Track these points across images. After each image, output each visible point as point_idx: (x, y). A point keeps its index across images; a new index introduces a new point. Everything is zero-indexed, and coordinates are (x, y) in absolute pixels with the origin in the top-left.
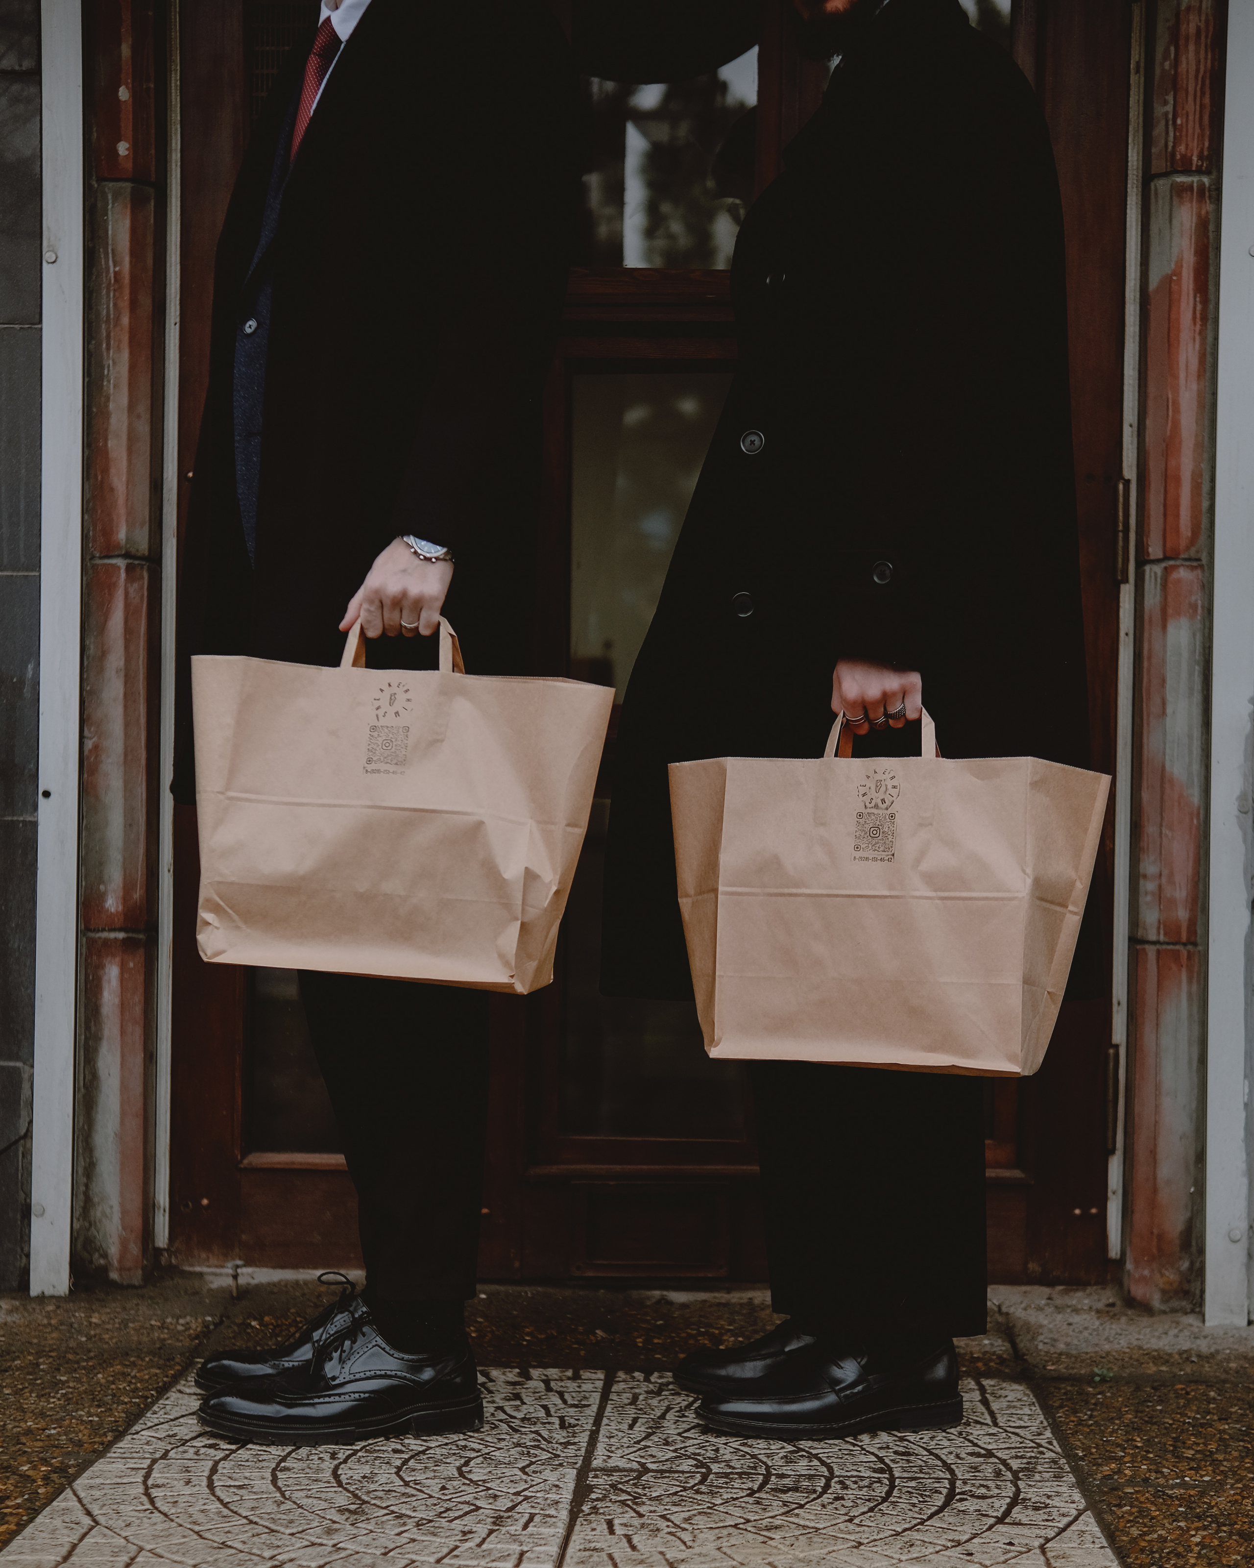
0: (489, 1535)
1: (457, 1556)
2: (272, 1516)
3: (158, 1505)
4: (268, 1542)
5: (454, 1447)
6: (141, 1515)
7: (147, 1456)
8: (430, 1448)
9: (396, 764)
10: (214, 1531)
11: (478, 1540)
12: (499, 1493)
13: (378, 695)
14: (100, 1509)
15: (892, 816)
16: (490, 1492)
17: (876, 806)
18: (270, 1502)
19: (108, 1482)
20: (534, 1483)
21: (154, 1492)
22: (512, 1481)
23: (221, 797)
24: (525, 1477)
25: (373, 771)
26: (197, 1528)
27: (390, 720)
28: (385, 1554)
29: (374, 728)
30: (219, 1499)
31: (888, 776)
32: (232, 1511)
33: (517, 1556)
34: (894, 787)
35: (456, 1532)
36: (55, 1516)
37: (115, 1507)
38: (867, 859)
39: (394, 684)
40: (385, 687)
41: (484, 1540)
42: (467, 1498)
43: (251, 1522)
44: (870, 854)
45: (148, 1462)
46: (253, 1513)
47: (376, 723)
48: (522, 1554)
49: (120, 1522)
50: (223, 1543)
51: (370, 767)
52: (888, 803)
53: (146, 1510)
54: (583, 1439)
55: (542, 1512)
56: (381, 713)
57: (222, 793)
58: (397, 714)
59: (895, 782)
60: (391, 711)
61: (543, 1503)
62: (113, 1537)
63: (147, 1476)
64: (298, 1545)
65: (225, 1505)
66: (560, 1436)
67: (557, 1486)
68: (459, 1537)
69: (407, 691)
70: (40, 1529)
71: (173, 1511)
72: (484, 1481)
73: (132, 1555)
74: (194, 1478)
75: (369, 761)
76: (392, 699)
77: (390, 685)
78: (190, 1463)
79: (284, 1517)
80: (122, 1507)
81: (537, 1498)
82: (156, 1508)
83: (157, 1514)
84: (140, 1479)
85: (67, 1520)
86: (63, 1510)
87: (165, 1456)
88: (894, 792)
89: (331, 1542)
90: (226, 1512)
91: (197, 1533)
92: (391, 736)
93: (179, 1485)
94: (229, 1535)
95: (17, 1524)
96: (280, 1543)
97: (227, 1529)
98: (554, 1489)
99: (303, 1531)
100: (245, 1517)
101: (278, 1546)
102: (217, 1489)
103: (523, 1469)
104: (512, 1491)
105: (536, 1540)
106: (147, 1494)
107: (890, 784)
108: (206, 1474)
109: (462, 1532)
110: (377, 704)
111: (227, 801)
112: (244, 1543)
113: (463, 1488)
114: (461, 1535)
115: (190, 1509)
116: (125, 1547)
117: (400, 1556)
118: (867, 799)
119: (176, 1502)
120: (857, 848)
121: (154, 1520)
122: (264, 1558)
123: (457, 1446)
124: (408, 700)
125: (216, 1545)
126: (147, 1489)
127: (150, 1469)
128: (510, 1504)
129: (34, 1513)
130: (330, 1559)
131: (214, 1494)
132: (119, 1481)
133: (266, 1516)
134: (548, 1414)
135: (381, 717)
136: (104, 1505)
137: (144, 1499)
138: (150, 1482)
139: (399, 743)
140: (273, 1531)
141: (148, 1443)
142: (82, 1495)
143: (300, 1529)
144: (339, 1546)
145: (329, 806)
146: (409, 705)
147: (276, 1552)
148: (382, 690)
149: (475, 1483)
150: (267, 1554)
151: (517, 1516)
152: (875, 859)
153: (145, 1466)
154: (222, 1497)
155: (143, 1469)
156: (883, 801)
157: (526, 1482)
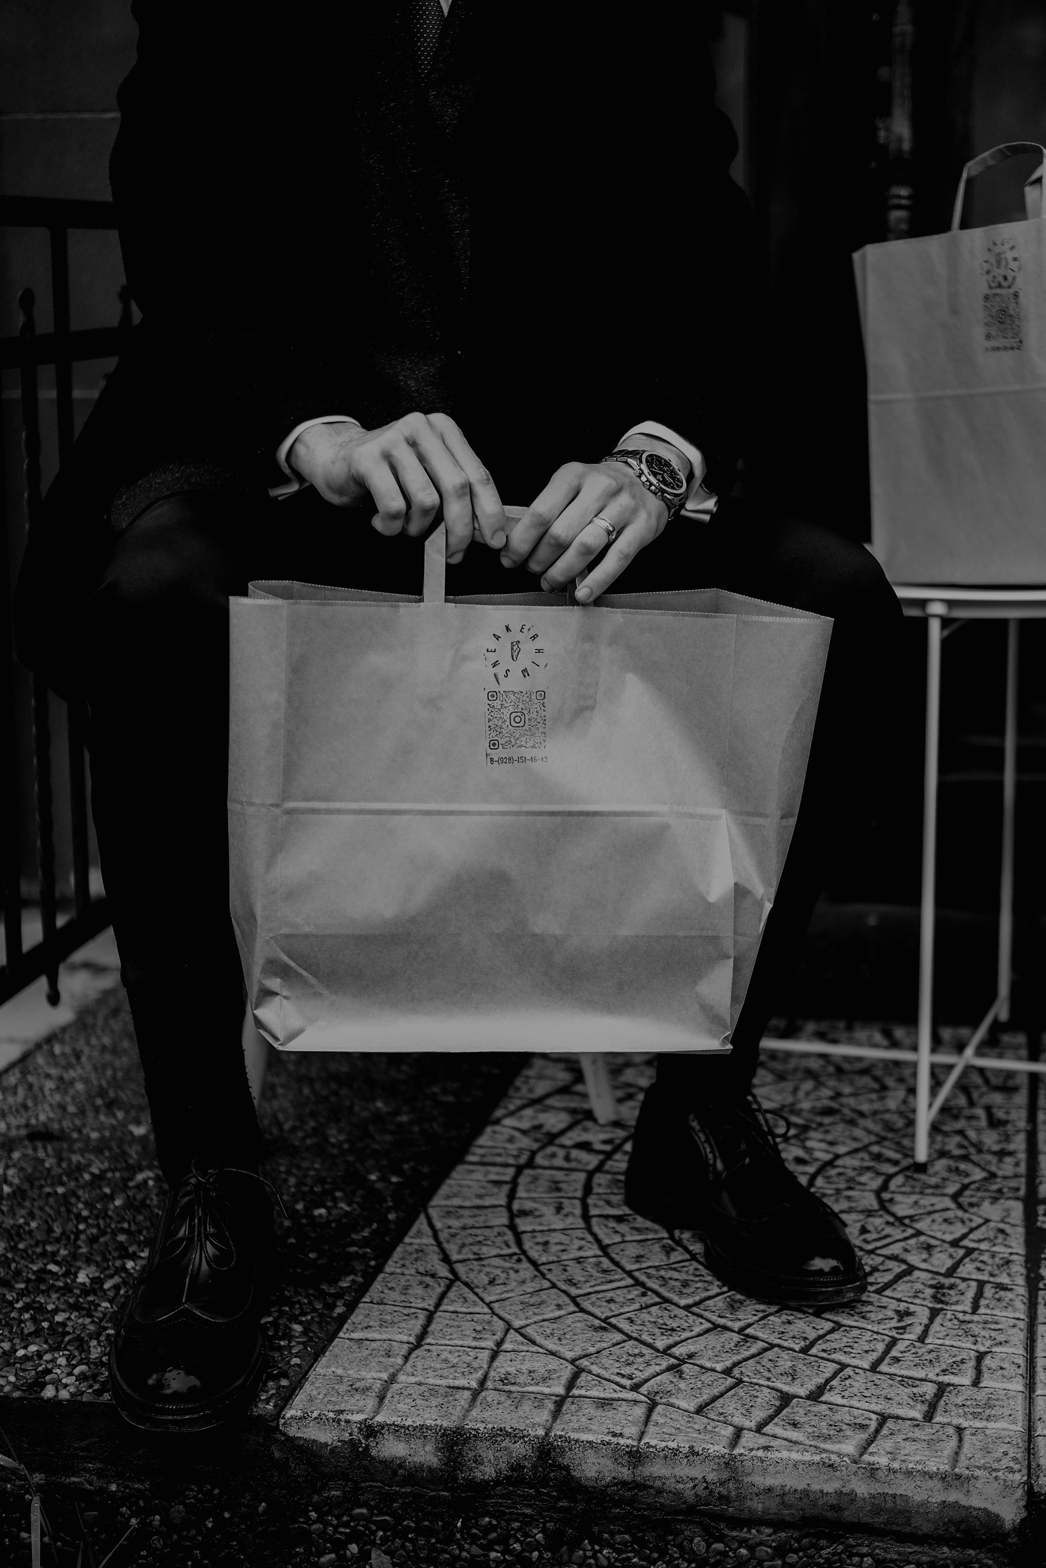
0: (932, 1320)
1: (897, 1360)
2: (662, 1273)
3: (527, 1245)
4: (660, 1321)
5: (865, 1156)
6: (507, 1265)
7: (511, 1161)
8: (837, 1156)
9: (534, 747)
10: (593, 1297)
11: (919, 1330)
12: (933, 1242)
13: (492, 644)
14: (459, 1253)
15: (1016, 295)
16: (922, 1238)
17: (1000, 286)
18: (657, 1248)
19: (468, 1204)
20: (974, 1225)
21: (524, 1224)
22: (945, 1220)
23: (277, 811)
24: (960, 1213)
25: (502, 760)
26: (574, 1291)
27: (514, 683)
28: (805, 1351)
29: (493, 695)
30: (598, 1241)
31: (1007, 247)
32: (612, 1261)
33: (972, 1363)
34: (1015, 259)
35: (890, 1314)
36: (407, 1263)
37: (475, 1249)
38: (998, 349)
39: (515, 627)
40: (501, 632)
41: (927, 1328)
42: (896, 1249)
43: (638, 1283)
44: (1000, 342)
45: (511, 1171)
46: (637, 1266)
47: (494, 687)
48: (980, 1357)
49: (482, 1275)
50: (605, 1320)
51: (496, 754)
52: (1010, 279)
53: (511, 1255)
54: (1019, 1143)
55: (991, 1279)
56: (500, 670)
57: (277, 806)
58: (525, 672)
59: (1014, 254)
60: (516, 668)
61: (990, 1261)
62: (475, 1304)
63: (512, 1196)
64: (697, 1329)
65: (604, 1249)
66: (990, 1139)
67: (1002, 1231)
68: (894, 1323)
69: (534, 637)
70: (390, 1285)
71: (544, 1259)
72: (911, 1217)
73: (497, 1337)
74: (566, 1202)
75: (493, 745)
76: (515, 650)
77: (508, 629)
78: (559, 1175)
79: (676, 1275)
80: (484, 1249)
81: (982, 1252)
82: (524, 1252)
83: (525, 1264)
84: (503, 1201)
85: (422, 1270)
86: (417, 1251)
87: (530, 1164)
88: (1014, 265)
89: (736, 1326)
90: (606, 1263)
91: (573, 1299)
92: (521, 706)
93: (548, 1212)
94: (612, 1306)
95: (365, 1274)
96: (674, 1325)
97: (609, 1295)
98: (1001, 1237)
99: (702, 1301)
100: (629, 1274)
101: (673, 1330)
102: (594, 1221)
103: (955, 1197)
104: (949, 1238)
105: (993, 1334)
106: (512, 1227)
107: (1010, 255)
108: (579, 1194)
109: (897, 1312)
110: (493, 657)
111: (285, 817)
112: (631, 1321)
113: (889, 1230)
114: (896, 1318)
115: (564, 1257)
116: (489, 1322)
117: (825, 1355)
118: (990, 277)
119: (546, 1243)
120: (988, 337)
121: (522, 1275)
122: (657, 1350)
123: (870, 1153)
124: (539, 651)
125: (597, 1322)
126: (512, 1216)
127: (514, 1183)
128: (949, 1263)
129: (384, 1255)
130: (739, 1357)
131: (589, 1229)
132: (479, 1202)
133: (652, 1271)
134: (972, 1103)
135: (501, 676)
136: (463, 1245)
137: (509, 1236)
138: (516, 1206)
139: (534, 715)
140: (666, 1300)
141: (511, 1140)
142: (438, 1225)
143: (697, 1298)
144: (749, 1331)
145: (440, 813)
146: (540, 659)
147: (671, 1341)
148: (497, 638)
149: (900, 1220)
150: (661, 1343)
151: (962, 1286)
152: (1005, 348)
153: (508, 1178)
154: (601, 1236)
155: (506, 1182)
156: (1005, 278)
157: (963, 1222)
